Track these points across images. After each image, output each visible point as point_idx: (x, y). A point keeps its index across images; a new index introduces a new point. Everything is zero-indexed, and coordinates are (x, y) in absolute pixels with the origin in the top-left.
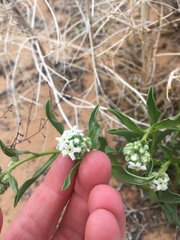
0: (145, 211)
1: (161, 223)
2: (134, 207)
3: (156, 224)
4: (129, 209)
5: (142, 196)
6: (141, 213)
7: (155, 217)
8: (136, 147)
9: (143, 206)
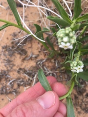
0: (56, 73)
1: (64, 79)
2: (51, 70)
3: (61, 80)
4: (48, 71)
5: (56, 65)
6: (55, 74)
7: (61, 76)
8: (67, 32)
9: (56, 70)
